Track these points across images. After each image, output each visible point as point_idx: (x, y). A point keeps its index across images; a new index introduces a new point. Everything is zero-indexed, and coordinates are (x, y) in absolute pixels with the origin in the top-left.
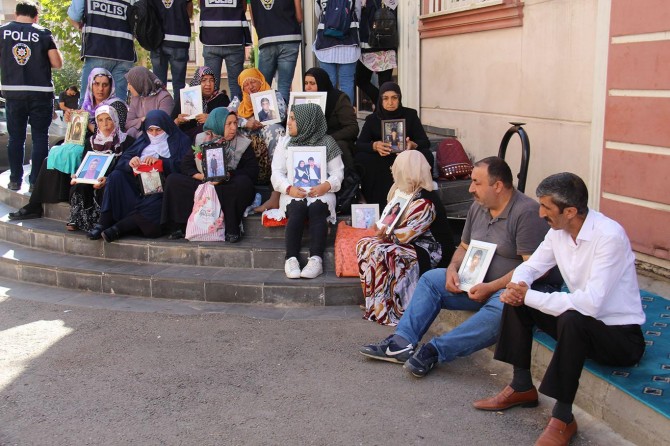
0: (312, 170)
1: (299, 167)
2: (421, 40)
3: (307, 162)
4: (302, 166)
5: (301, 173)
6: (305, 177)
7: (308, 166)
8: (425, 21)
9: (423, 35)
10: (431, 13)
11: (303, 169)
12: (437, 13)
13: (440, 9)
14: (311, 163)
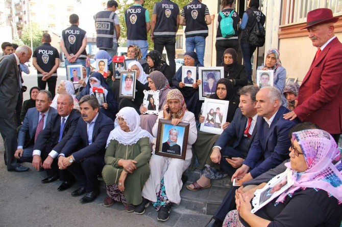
0: (217, 116)
1: (210, 113)
2: (279, 39)
3: (215, 111)
4: (212, 112)
5: (210, 117)
6: (212, 120)
7: (215, 113)
8: (283, 29)
9: (281, 37)
10: (286, 24)
11: (212, 115)
12: (291, 24)
13: (292, 22)
14: (218, 111)
